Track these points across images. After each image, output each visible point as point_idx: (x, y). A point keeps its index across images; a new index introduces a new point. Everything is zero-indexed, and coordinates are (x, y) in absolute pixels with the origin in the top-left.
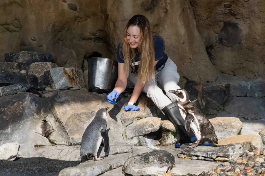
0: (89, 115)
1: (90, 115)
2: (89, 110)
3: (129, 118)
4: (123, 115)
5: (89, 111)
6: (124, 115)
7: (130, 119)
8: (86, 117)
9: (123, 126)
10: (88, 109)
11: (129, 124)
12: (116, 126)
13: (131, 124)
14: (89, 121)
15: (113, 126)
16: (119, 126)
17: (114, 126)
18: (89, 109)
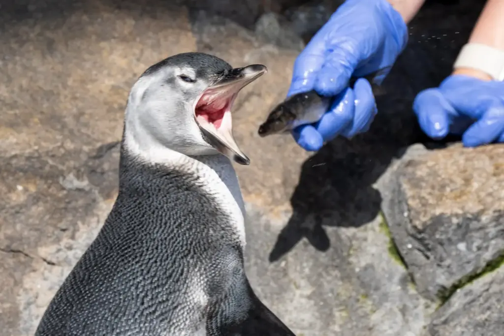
0: (72, 182)
1: (84, 184)
2: (72, 135)
3: (473, 207)
4: (405, 186)
5: (70, 145)
6: (416, 183)
7: (476, 217)
8: (36, 199)
9: (412, 290)
10: (64, 126)
11: (469, 269)
12: (344, 290)
13: (487, 277)
14: (65, 241)
15: (308, 291)
16: (366, 296)
17: (317, 295)
18: (69, 121)
